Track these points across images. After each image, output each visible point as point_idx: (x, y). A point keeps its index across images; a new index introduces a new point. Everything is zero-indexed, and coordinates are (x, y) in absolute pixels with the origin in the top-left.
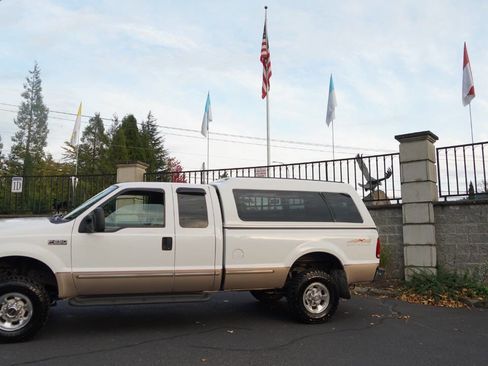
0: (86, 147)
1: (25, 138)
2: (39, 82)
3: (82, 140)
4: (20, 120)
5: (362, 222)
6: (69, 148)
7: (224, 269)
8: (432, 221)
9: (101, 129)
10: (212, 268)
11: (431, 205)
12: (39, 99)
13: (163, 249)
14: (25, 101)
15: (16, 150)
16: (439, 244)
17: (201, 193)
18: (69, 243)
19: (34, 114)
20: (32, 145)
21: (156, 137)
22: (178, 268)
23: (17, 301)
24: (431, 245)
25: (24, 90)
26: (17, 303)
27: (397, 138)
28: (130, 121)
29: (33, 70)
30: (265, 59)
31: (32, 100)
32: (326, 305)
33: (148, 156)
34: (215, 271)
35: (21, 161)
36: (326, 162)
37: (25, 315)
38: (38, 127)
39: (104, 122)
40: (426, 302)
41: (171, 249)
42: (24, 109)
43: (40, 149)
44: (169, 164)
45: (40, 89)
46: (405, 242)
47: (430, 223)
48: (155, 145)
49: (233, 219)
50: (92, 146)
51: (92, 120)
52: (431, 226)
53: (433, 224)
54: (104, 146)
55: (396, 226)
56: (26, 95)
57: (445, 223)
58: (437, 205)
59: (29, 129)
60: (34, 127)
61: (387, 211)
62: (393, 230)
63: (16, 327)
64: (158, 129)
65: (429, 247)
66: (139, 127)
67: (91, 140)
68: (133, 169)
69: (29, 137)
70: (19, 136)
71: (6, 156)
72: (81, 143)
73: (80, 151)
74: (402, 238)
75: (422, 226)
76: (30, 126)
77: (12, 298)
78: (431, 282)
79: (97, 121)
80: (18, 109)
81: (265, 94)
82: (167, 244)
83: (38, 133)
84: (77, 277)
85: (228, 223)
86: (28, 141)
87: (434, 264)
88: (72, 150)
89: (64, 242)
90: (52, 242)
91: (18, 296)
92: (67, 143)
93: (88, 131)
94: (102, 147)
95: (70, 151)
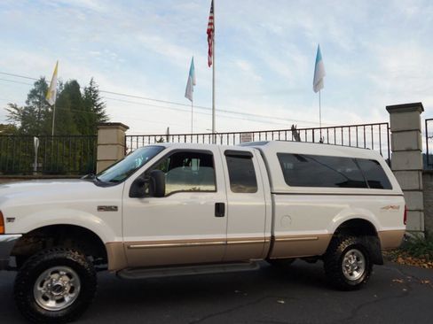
0: (31, 109)
3: (27, 102)
5: (391, 188)
6: (13, 110)
7: (273, 237)
8: (422, 188)
10: (261, 235)
11: (421, 173)
13: (216, 215)
17: (248, 156)
18: (119, 209)
21: (98, 103)
22: (230, 236)
23: (61, 276)
24: (420, 211)
26: (61, 278)
28: (74, 86)
30: (210, 32)
32: (362, 271)
34: (265, 238)
37: (71, 291)
40: (426, 266)
41: (223, 216)
48: (96, 110)
49: (280, 184)
50: (37, 109)
51: (37, 83)
52: (421, 193)
53: (422, 191)
54: (50, 110)
58: (426, 173)
63: (62, 306)
65: (419, 213)
67: (36, 103)
68: (114, 131)
72: (26, 105)
73: (24, 113)
77: (57, 272)
79: (42, 85)
81: (210, 64)
82: (220, 209)
84: (129, 248)
85: (276, 189)
87: (423, 229)
88: (16, 111)
89: (115, 209)
90: (101, 208)
91: (64, 270)
92: (11, 105)
93: (33, 94)
94: (47, 110)
95: (14, 113)
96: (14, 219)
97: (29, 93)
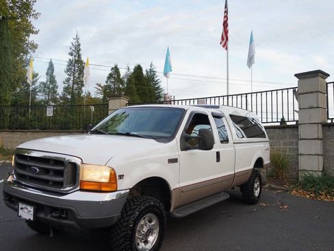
0: (109, 87)
1: (71, 82)
2: (79, 45)
3: (107, 82)
4: (68, 70)
6: (99, 88)
8: (321, 137)
9: (119, 74)
11: (320, 125)
12: (79, 56)
13: (217, 161)
14: (71, 58)
15: (66, 89)
16: (325, 155)
19: (77, 66)
20: (76, 86)
21: (156, 79)
24: (318, 155)
25: (70, 51)
27: (296, 75)
28: (138, 69)
29: (75, 37)
31: (75, 56)
33: (150, 92)
35: (69, 97)
36: (246, 94)
38: (79, 74)
39: (120, 70)
40: (308, 196)
42: (71, 63)
43: (80, 89)
44: (165, 98)
45: (80, 50)
46: (300, 152)
47: (318, 139)
48: (155, 84)
50: (113, 86)
51: (112, 69)
53: (321, 139)
54: (121, 86)
55: (294, 140)
56: (71, 54)
57: (330, 138)
58: (325, 125)
59: (74, 75)
60: (76, 75)
61: (288, 130)
62: (292, 143)
64: (157, 74)
65: (317, 156)
66: (144, 73)
67: (112, 82)
68: (118, 100)
69: (73, 81)
70: (68, 80)
71: (60, 94)
72: (106, 84)
73: (105, 89)
74: (297, 149)
75: (312, 141)
76: (74, 74)
78: (315, 182)
79: (116, 69)
80: (67, 64)
82: (218, 157)
83: (79, 78)
86: (73, 84)
87: (321, 169)
88: (101, 88)
92: (97, 84)
93: (110, 76)
94: (119, 86)
95: (99, 90)
96: (123, 175)
97: (108, 76)
